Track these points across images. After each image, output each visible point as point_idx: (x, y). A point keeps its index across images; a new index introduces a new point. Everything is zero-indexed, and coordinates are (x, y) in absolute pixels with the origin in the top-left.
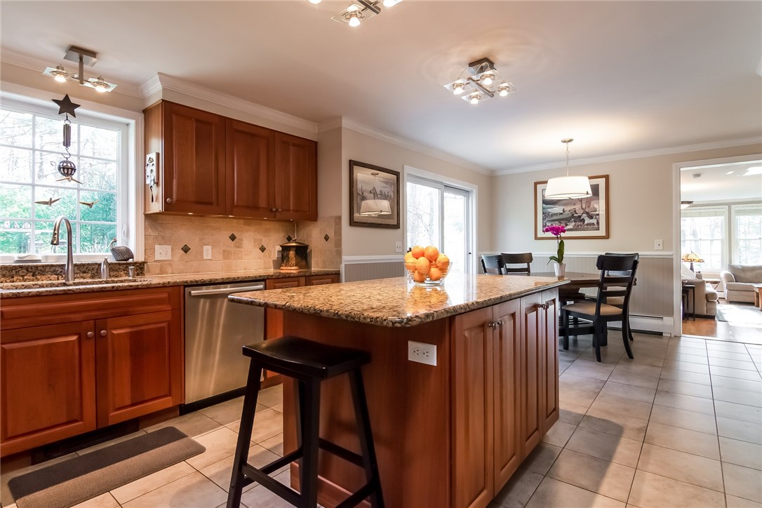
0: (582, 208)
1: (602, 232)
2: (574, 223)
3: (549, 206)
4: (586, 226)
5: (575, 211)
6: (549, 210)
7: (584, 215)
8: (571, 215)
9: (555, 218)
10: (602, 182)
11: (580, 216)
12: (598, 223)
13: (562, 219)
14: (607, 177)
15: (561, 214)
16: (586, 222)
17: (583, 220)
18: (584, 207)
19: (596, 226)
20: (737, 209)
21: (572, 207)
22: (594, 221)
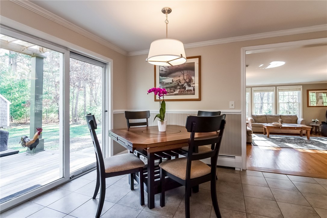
0: (184, 79)
1: (196, 96)
2: (179, 90)
3: (163, 77)
4: (186, 92)
5: (180, 81)
6: (164, 80)
7: (186, 84)
8: (177, 84)
9: (168, 86)
10: (196, 61)
11: (183, 85)
12: (194, 90)
13: (172, 87)
14: (199, 57)
15: (171, 83)
16: (187, 89)
17: (185, 88)
18: (185, 78)
19: (193, 92)
20: (254, 89)
21: (178, 78)
22: (191, 88)
